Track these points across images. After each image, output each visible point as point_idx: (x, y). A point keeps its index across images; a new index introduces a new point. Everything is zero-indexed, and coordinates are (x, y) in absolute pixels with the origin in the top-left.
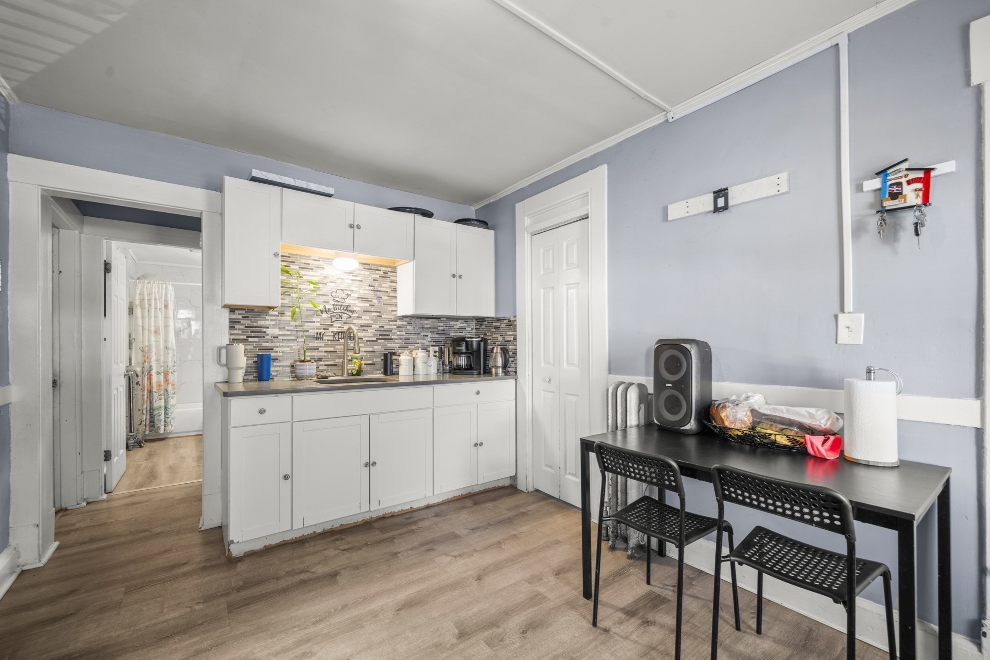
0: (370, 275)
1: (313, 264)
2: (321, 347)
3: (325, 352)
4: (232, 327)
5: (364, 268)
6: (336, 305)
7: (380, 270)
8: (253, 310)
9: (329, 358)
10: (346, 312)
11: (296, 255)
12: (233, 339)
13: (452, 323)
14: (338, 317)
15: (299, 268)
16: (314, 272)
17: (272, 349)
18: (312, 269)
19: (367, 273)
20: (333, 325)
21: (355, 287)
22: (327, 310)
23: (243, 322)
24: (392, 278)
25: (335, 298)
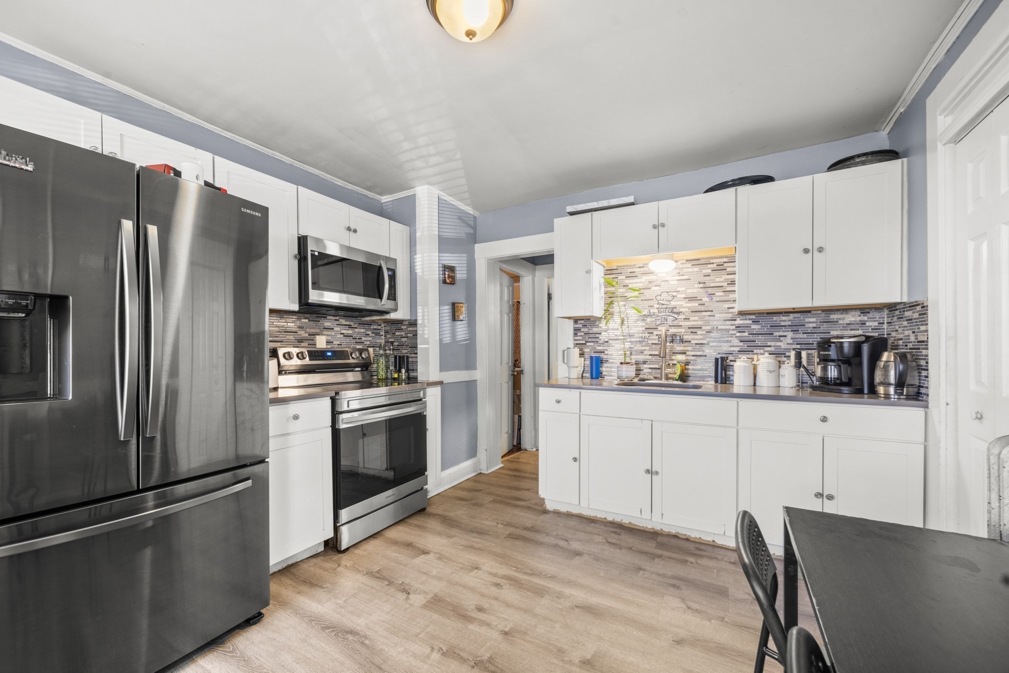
0: (700, 271)
1: (638, 272)
2: (645, 350)
3: (650, 355)
4: (575, 334)
5: (693, 265)
6: (661, 308)
7: (713, 263)
8: (590, 319)
9: (653, 362)
10: (671, 314)
11: (624, 266)
12: (577, 344)
13: (834, 317)
14: (663, 320)
15: (626, 277)
16: (640, 278)
17: (604, 352)
18: (637, 276)
19: (696, 269)
20: (657, 328)
21: (681, 287)
22: (652, 314)
23: (582, 330)
24: (728, 269)
25: (660, 302)
